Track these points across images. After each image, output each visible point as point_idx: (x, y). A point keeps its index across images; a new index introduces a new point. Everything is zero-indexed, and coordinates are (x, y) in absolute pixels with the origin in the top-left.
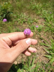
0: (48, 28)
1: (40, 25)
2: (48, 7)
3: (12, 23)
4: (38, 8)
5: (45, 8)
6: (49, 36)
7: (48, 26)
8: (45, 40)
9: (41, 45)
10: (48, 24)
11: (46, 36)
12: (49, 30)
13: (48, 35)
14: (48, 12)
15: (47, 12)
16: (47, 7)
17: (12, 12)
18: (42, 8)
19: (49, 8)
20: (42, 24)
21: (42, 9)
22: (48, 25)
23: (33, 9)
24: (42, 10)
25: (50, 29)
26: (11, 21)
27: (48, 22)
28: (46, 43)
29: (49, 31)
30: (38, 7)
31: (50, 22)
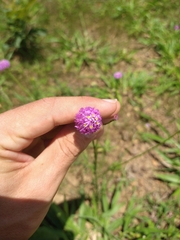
0: (169, 79)
1: (139, 73)
2: (168, 9)
3: (46, 66)
4: (132, 13)
5: (159, 11)
6: (171, 110)
7: (169, 73)
8: (159, 121)
10: (167, 67)
11: (161, 110)
12: (171, 89)
13: (167, 107)
14: (169, 26)
15: (165, 24)
16: (164, 9)
17: (44, 31)
18: (146, 11)
19: (172, 12)
20: (149, 69)
21: (148, 15)
22: (170, 69)
23: (116, 15)
24: (146, 18)
25: (174, 85)
26: (42, 59)
27: (168, 60)
28: (160, 133)
29: (171, 92)
30: (135, 9)
31: (175, 61)
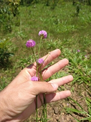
1: (61, 72)
5: (67, 45)
9: (69, 114)
14: (73, 51)
15: (71, 50)
16: (69, 44)
21: (63, 47)
23: (48, 48)
24: (62, 48)
25: (80, 78)
27: (75, 66)
30: (57, 45)
